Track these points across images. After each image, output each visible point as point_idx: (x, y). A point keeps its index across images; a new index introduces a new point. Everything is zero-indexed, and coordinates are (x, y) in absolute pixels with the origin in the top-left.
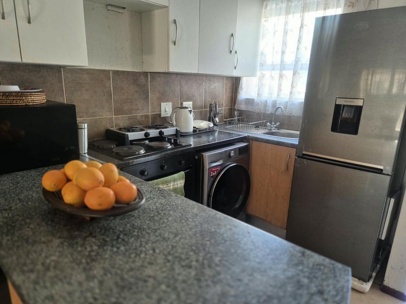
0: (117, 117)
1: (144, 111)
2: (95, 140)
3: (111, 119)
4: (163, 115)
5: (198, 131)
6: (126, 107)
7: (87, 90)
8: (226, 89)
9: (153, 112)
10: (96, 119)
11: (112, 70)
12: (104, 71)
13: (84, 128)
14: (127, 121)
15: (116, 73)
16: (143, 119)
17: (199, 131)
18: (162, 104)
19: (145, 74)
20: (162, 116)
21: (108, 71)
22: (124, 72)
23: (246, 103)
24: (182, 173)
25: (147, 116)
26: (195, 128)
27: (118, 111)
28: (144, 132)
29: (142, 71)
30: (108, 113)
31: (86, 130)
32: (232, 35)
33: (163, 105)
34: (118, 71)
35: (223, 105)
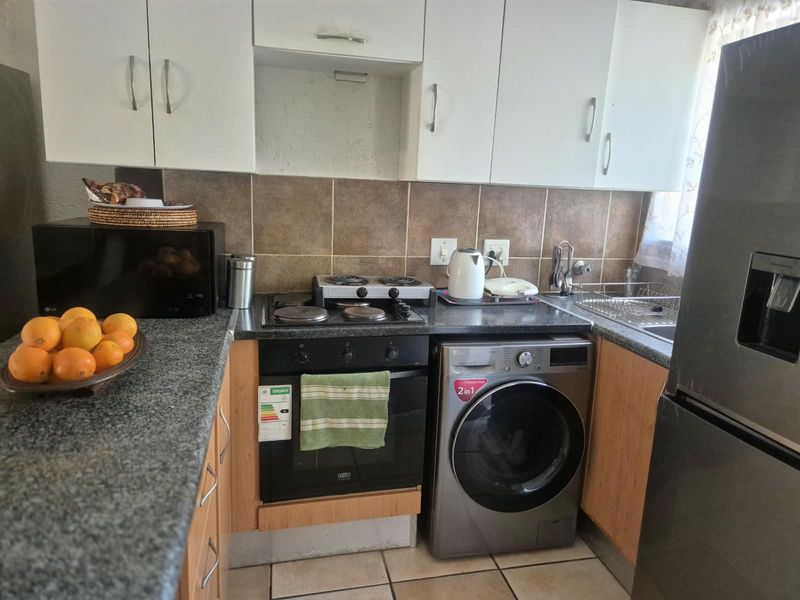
0: (337, 259)
1: (395, 251)
2: (295, 291)
3: (327, 260)
4: (435, 260)
5: (497, 300)
6: (357, 242)
7: (288, 210)
8: (613, 216)
9: (413, 254)
10: (300, 258)
11: (335, 179)
12: (321, 180)
13: (246, 269)
14: (358, 266)
15: (343, 183)
16: (390, 265)
17: (501, 300)
18: (433, 240)
19: (403, 185)
20: (432, 263)
21: (328, 181)
22: (357, 182)
23: (660, 252)
24: (387, 375)
25: (400, 261)
26: (490, 292)
27: (340, 248)
28: (358, 287)
29: (395, 179)
30: (322, 250)
31: (249, 273)
32: (593, 101)
33: (436, 243)
34: (346, 180)
35: (601, 251)
